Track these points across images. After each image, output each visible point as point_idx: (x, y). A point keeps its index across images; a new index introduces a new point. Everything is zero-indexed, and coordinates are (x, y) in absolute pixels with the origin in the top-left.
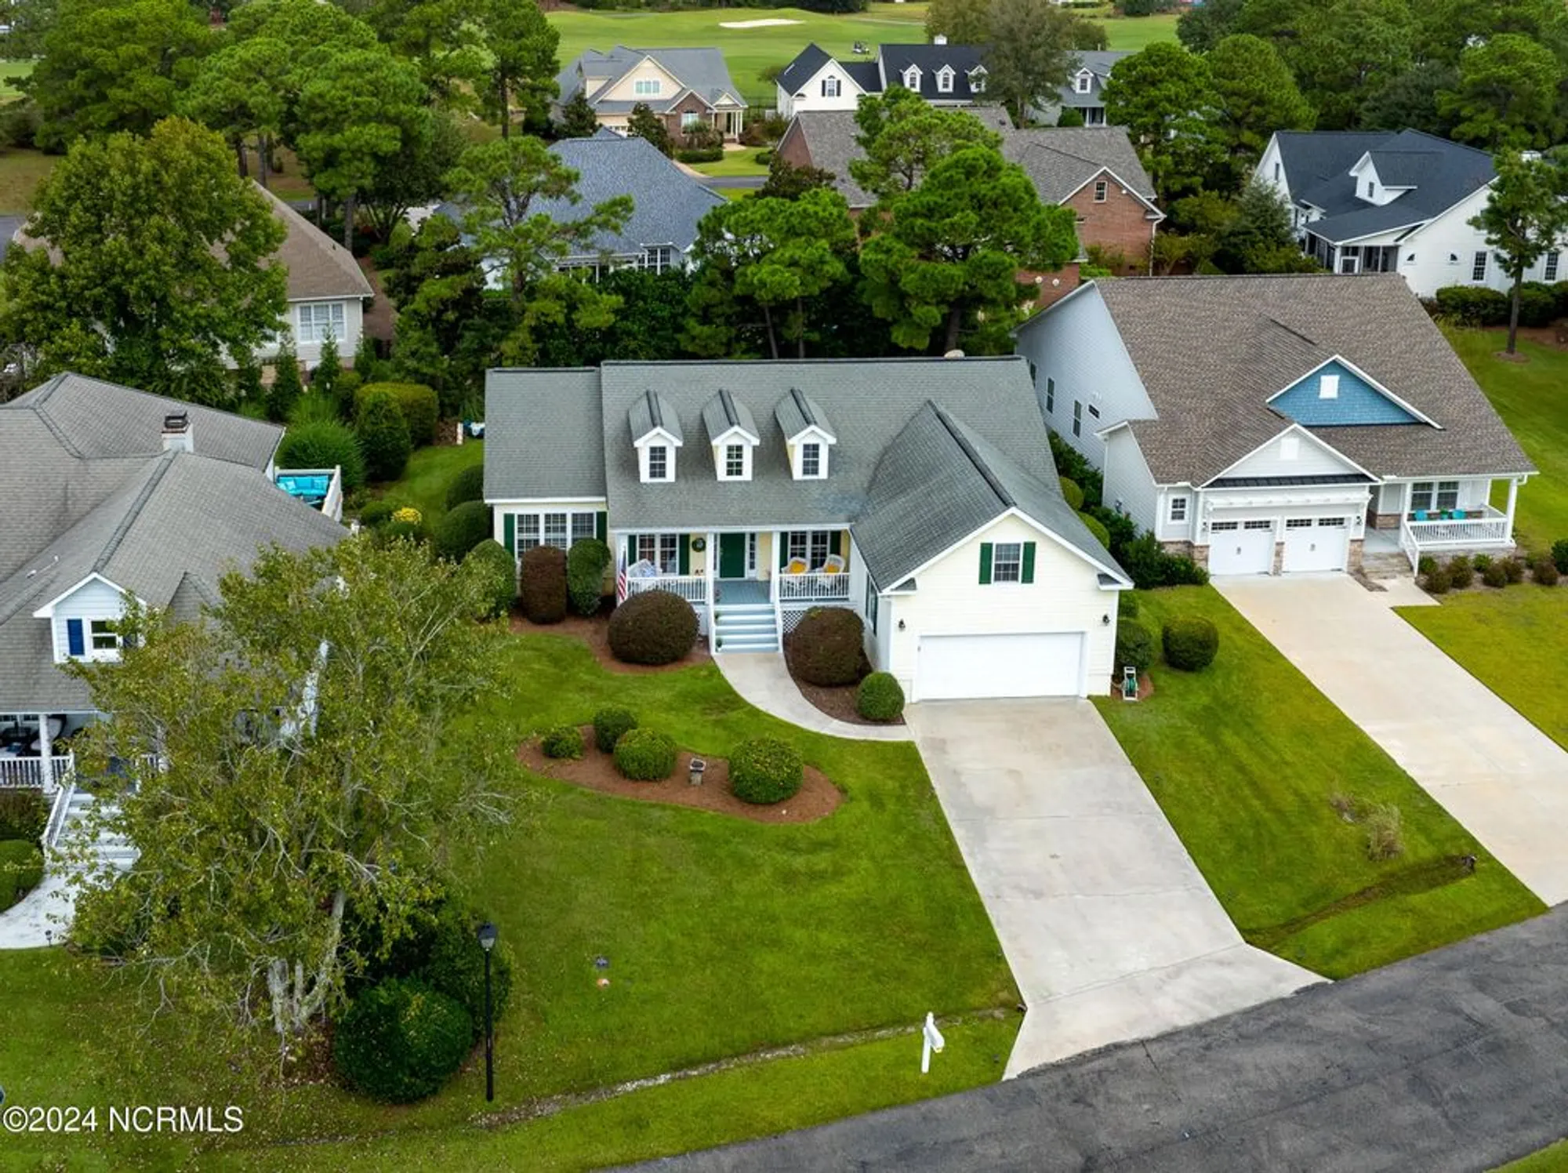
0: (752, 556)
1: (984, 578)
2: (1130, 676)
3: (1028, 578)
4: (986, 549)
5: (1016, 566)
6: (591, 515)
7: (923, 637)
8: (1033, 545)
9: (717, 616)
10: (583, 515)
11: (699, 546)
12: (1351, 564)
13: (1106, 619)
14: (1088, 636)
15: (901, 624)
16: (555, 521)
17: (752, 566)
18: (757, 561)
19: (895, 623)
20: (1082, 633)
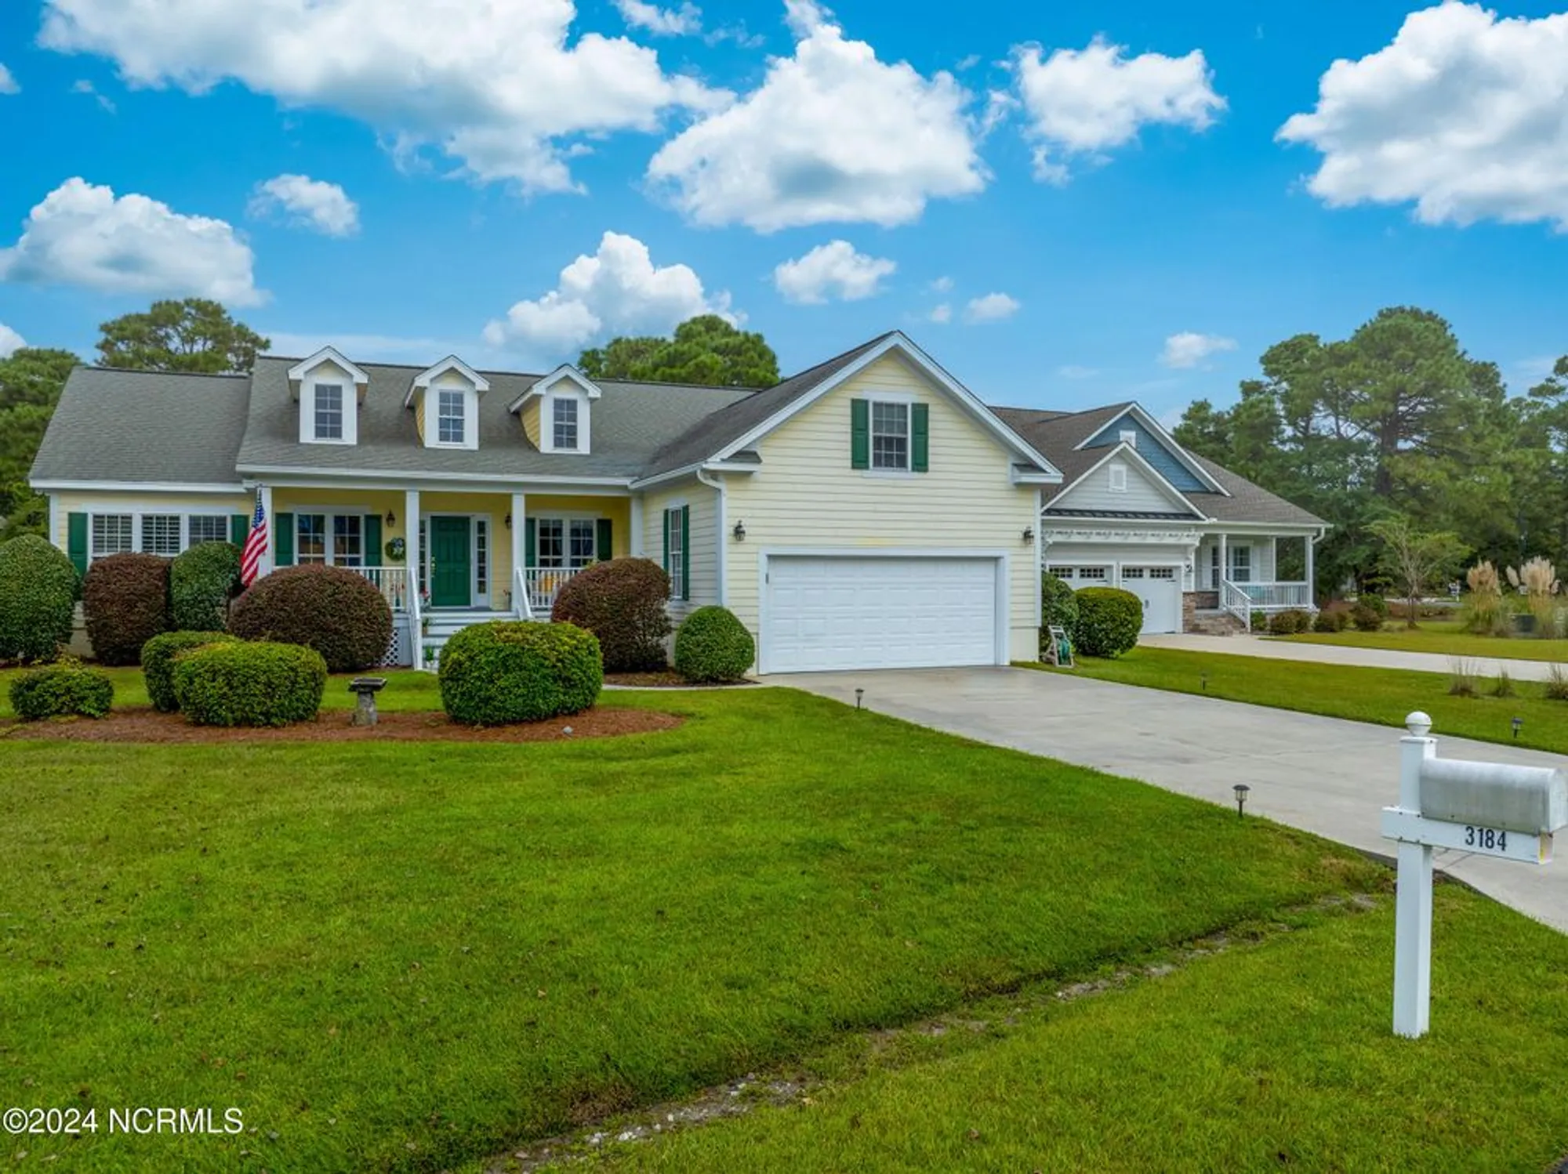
0: (482, 573)
1: (859, 461)
2: (1059, 637)
3: (921, 465)
4: (859, 408)
5: (902, 443)
6: (222, 521)
7: (772, 558)
8: (925, 407)
9: (425, 625)
10: (208, 519)
11: (397, 551)
12: (1186, 622)
13: (1027, 536)
14: (1007, 564)
15: (739, 532)
16: (160, 529)
17: (482, 586)
18: (490, 578)
19: (727, 530)
20: (996, 560)
